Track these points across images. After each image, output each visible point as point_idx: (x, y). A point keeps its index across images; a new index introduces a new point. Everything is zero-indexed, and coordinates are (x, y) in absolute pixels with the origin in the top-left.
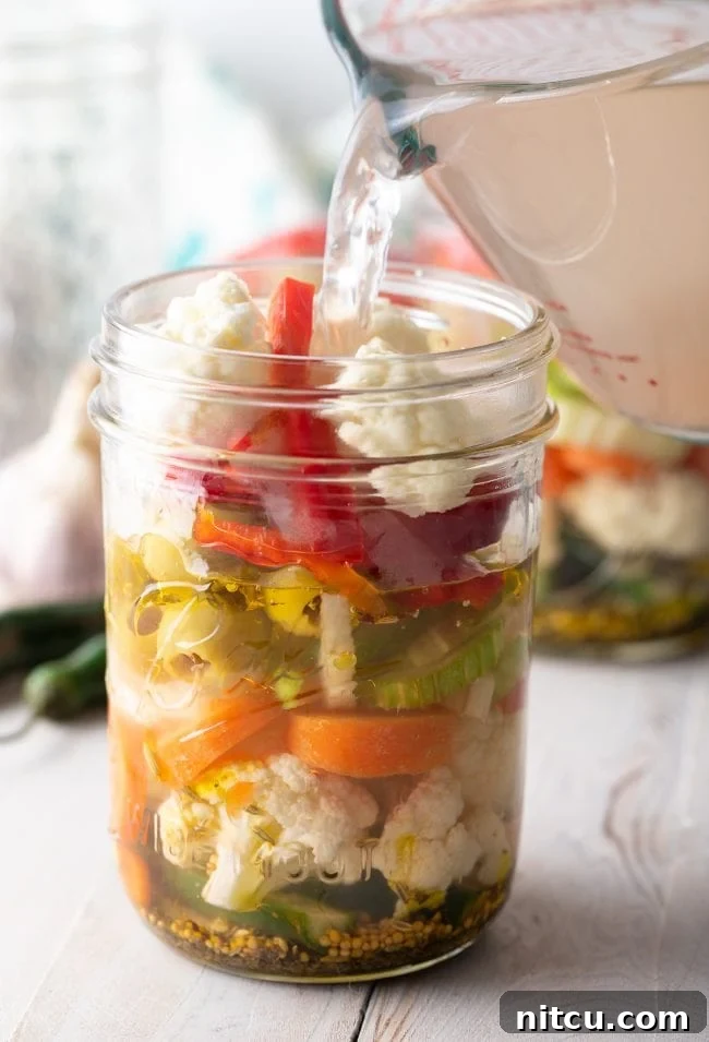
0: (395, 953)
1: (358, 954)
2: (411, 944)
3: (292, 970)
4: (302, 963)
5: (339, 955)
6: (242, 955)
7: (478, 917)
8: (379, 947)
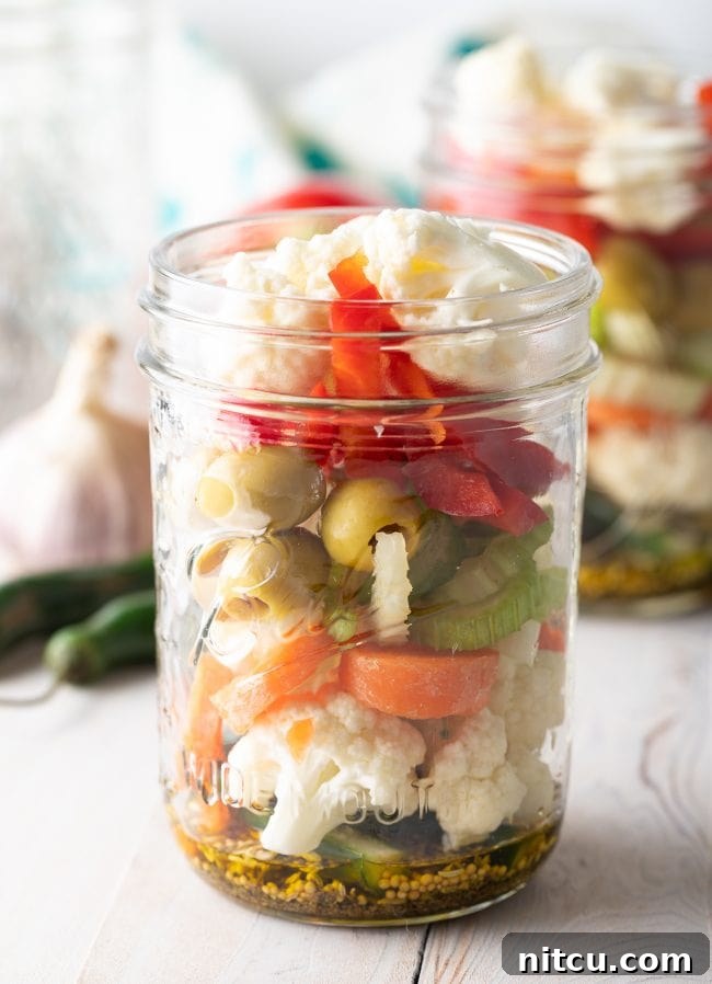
0: (451, 894)
1: (414, 896)
2: (465, 886)
3: (350, 913)
4: (361, 906)
5: (396, 897)
6: (300, 900)
7: (531, 858)
8: (435, 889)
